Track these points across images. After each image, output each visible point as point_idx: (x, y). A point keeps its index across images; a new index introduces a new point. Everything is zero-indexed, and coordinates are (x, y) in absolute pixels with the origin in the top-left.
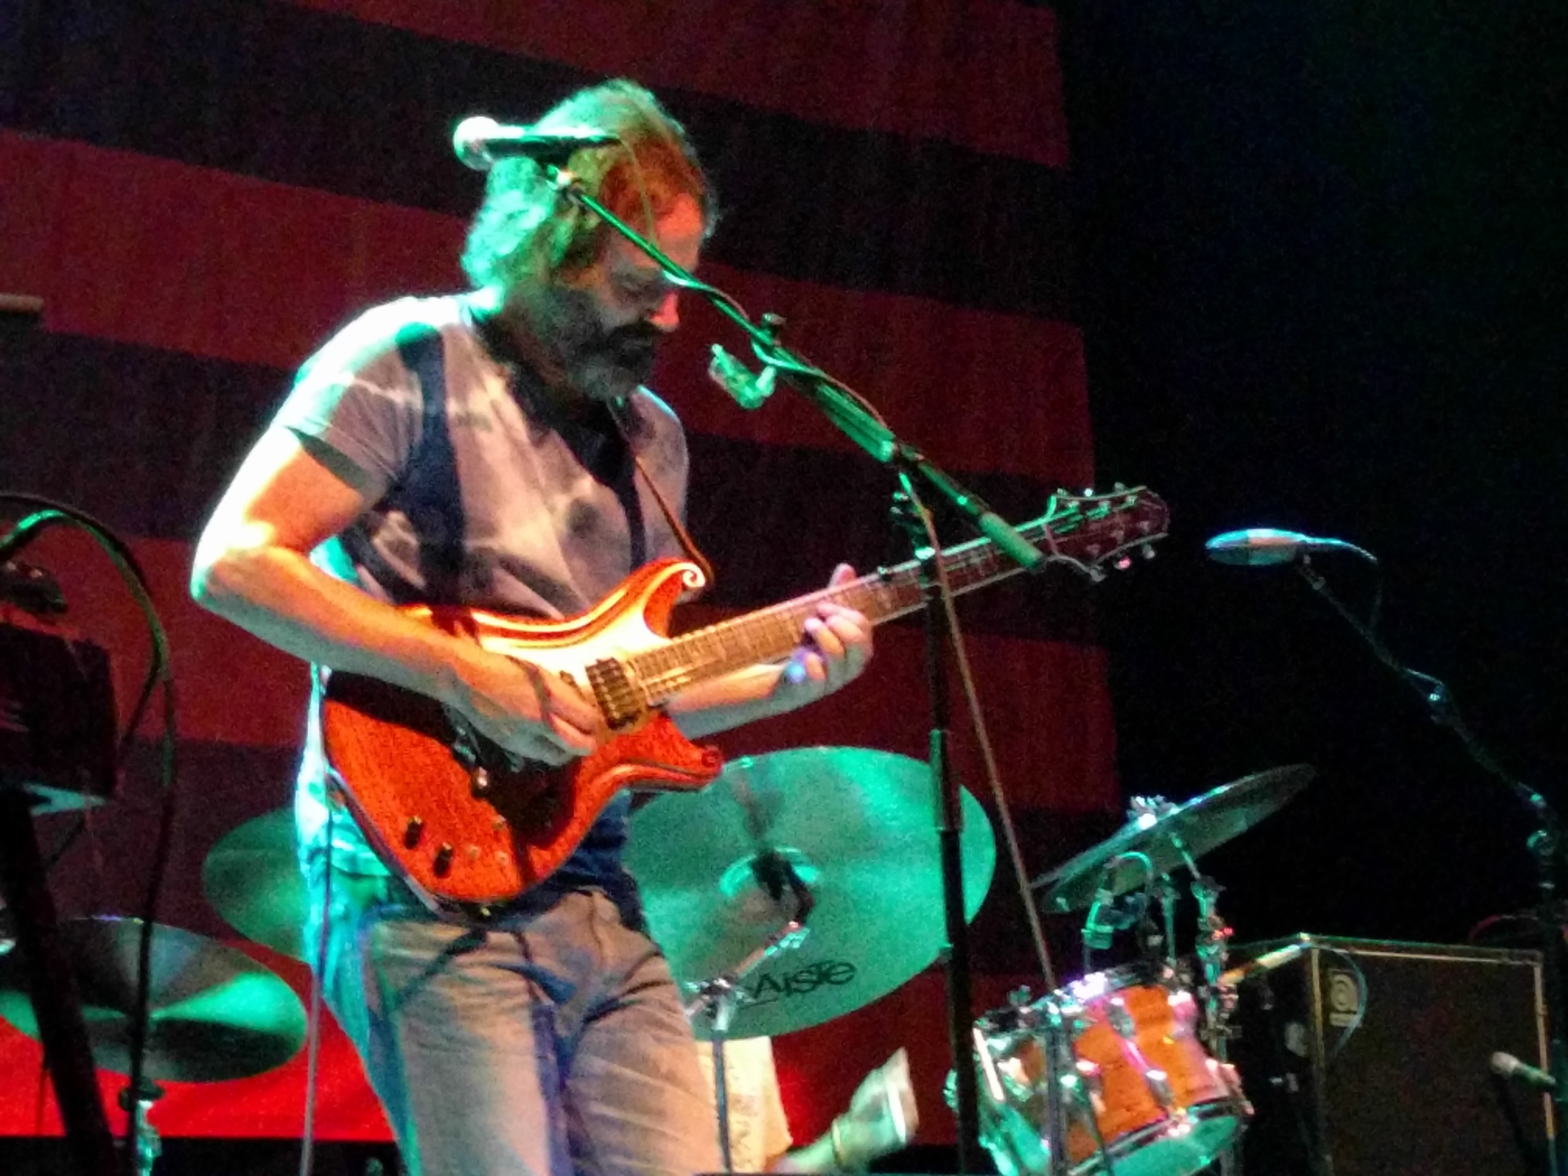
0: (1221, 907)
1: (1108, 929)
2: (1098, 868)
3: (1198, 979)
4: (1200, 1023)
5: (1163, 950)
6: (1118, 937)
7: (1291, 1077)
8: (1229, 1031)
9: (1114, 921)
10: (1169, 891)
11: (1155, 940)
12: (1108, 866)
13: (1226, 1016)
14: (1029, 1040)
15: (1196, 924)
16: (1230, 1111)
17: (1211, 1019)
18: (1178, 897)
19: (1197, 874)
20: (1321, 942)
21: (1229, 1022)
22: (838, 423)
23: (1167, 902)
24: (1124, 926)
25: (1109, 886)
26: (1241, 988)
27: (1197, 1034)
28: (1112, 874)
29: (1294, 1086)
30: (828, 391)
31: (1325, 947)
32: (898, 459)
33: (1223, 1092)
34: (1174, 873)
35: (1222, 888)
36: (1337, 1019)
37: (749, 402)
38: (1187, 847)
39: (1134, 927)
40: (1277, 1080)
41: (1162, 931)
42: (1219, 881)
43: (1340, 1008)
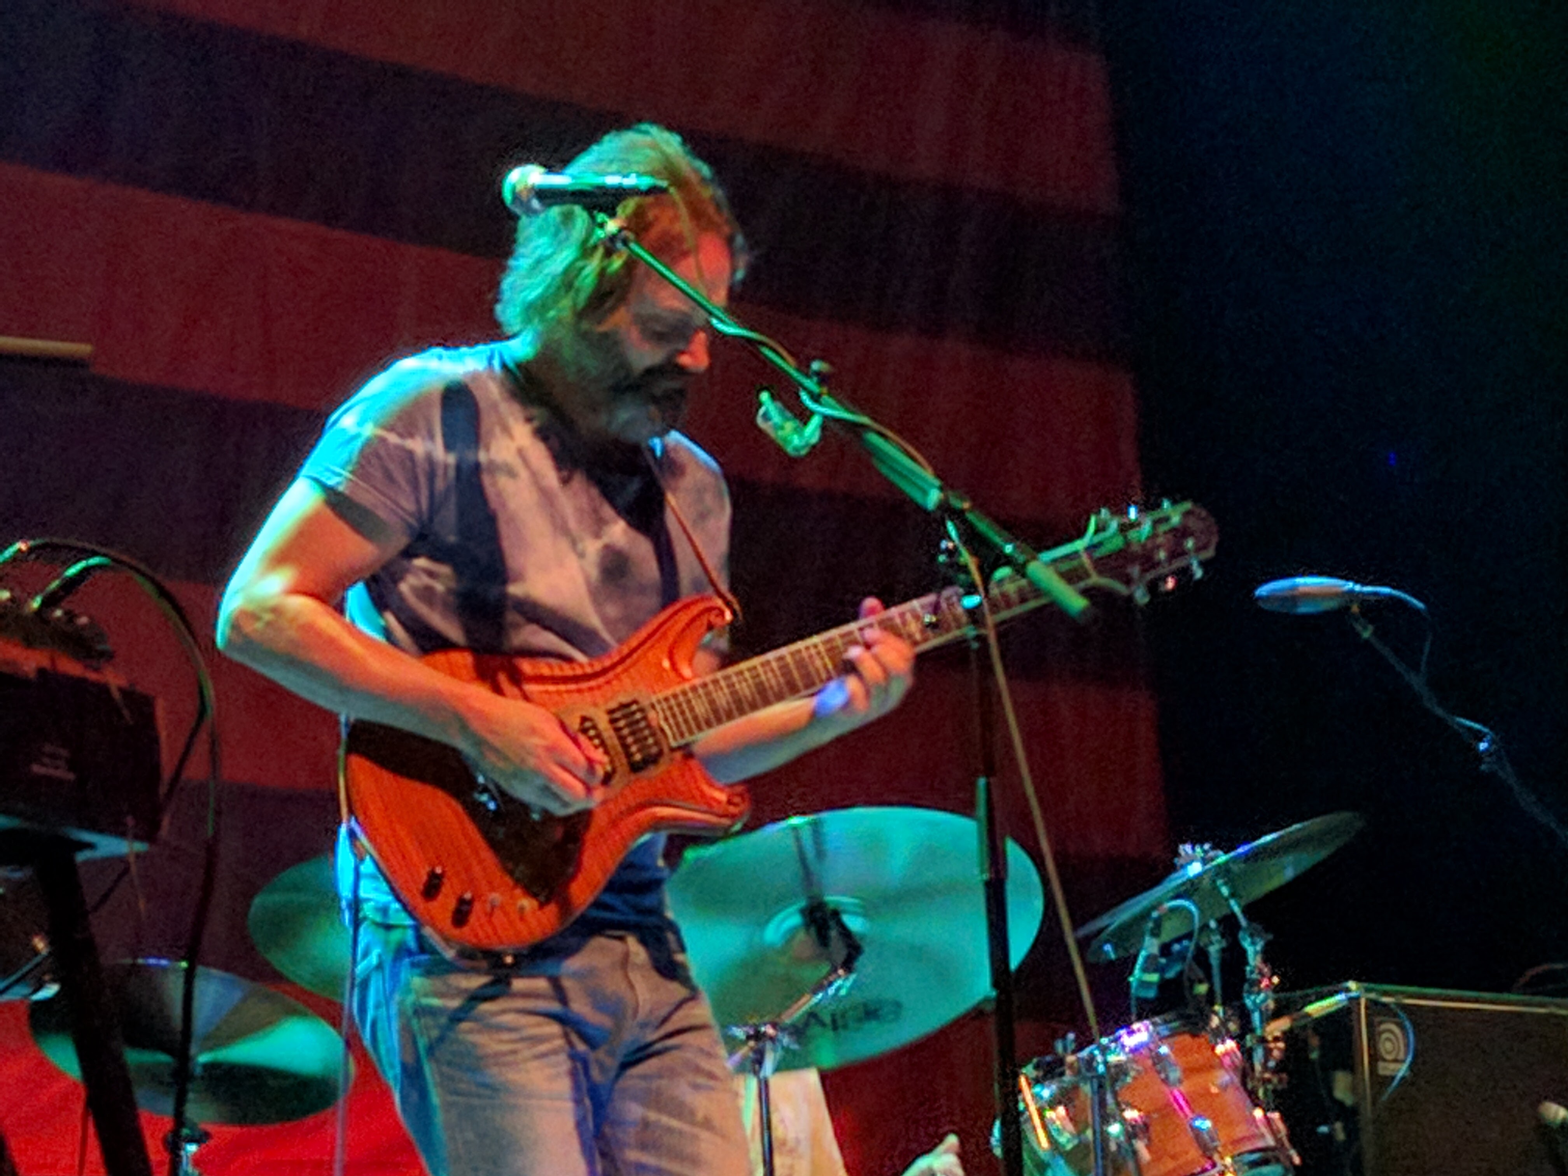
0: (1268, 956)
1: (1154, 978)
2: (1144, 916)
3: (1246, 1027)
4: (1245, 1073)
5: (1210, 998)
6: (1163, 985)
7: (1338, 1126)
8: (1275, 1080)
9: (1161, 970)
10: (1216, 938)
11: (1202, 989)
12: (1155, 914)
13: (1272, 1064)
14: (1075, 1088)
15: (1244, 971)
16: (1278, 1161)
17: (1258, 1067)
18: (1224, 944)
19: (1243, 922)
20: (1368, 990)
21: (1276, 1071)
22: (884, 470)
23: (1214, 950)
24: (1171, 974)
25: (1155, 933)
26: (1288, 1036)
27: (1244, 1084)
28: (1158, 923)
29: (1341, 1136)
30: (874, 439)
31: (1372, 996)
32: (945, 508)
33: (1270, 1141)
34: (1219, 922)
35: (1270, 937)
36: (1384, 1069)
37: (796, 449)
38: (1233, 895)
39: (1181, 974)
40: (1324, 1129)
41: (1209, 978)
42: (1267, 930)
43: (1389, 1057)
